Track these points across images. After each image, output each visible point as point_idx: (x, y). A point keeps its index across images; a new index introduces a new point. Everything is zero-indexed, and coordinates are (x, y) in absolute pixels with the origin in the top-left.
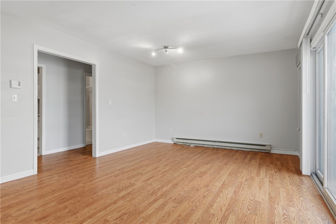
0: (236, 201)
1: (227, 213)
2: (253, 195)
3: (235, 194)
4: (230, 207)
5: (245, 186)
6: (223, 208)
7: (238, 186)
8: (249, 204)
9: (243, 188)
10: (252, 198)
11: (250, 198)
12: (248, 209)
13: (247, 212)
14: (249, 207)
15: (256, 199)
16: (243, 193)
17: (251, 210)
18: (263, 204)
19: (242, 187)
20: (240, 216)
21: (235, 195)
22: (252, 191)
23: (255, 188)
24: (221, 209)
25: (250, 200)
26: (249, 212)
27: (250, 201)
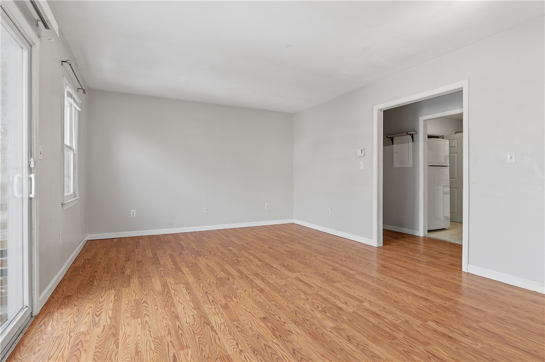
0: (165, 305)
1: (166, 289)
2: (147, 325)
3: (174, 314)
4: (168, 296)
5: (169, 339)
6: (174, 292)
7: (181, 332)
8: (148, 309)
9: (169, 332)
10: (147, 319)
11: (150, 317)
12: (146, 302)
13: (146, 298)
14: (145, 305)
15: (139, 320)
16: (165, 321)
17: (142, 302)
18: (128, 317)
19: (173, 332)
20: (152, 293)
21: (174, 312)
22: (152, 333)
23: (148, 343)
24: (175, 290)
25: (148, 315)
26: (144, 300)
27: (147, 313)
